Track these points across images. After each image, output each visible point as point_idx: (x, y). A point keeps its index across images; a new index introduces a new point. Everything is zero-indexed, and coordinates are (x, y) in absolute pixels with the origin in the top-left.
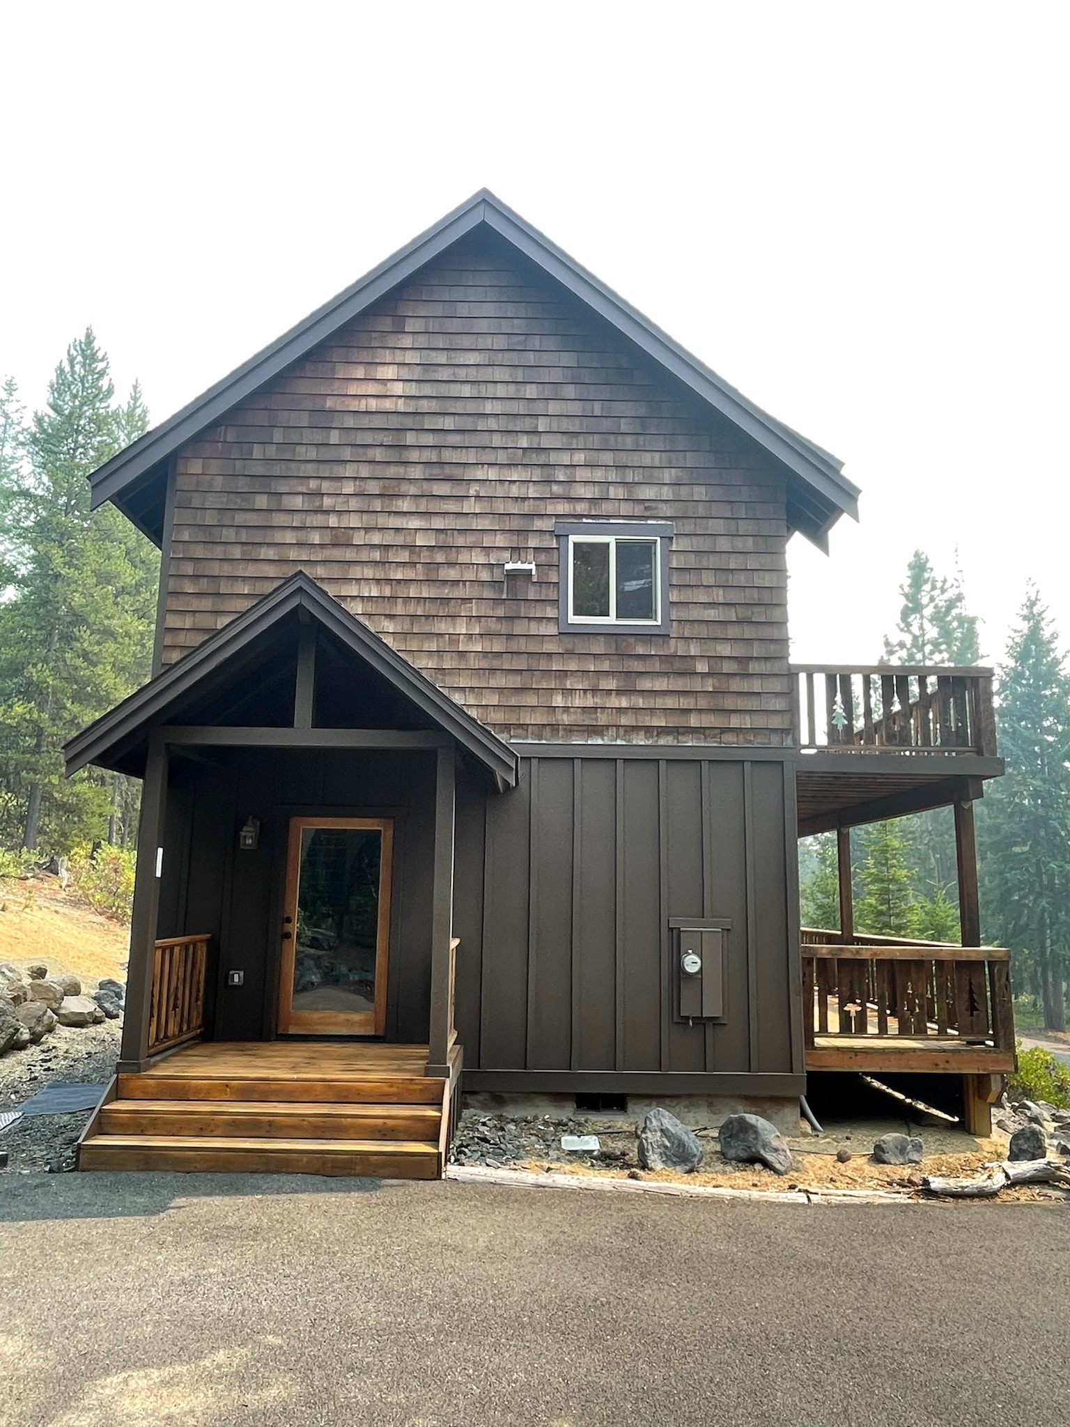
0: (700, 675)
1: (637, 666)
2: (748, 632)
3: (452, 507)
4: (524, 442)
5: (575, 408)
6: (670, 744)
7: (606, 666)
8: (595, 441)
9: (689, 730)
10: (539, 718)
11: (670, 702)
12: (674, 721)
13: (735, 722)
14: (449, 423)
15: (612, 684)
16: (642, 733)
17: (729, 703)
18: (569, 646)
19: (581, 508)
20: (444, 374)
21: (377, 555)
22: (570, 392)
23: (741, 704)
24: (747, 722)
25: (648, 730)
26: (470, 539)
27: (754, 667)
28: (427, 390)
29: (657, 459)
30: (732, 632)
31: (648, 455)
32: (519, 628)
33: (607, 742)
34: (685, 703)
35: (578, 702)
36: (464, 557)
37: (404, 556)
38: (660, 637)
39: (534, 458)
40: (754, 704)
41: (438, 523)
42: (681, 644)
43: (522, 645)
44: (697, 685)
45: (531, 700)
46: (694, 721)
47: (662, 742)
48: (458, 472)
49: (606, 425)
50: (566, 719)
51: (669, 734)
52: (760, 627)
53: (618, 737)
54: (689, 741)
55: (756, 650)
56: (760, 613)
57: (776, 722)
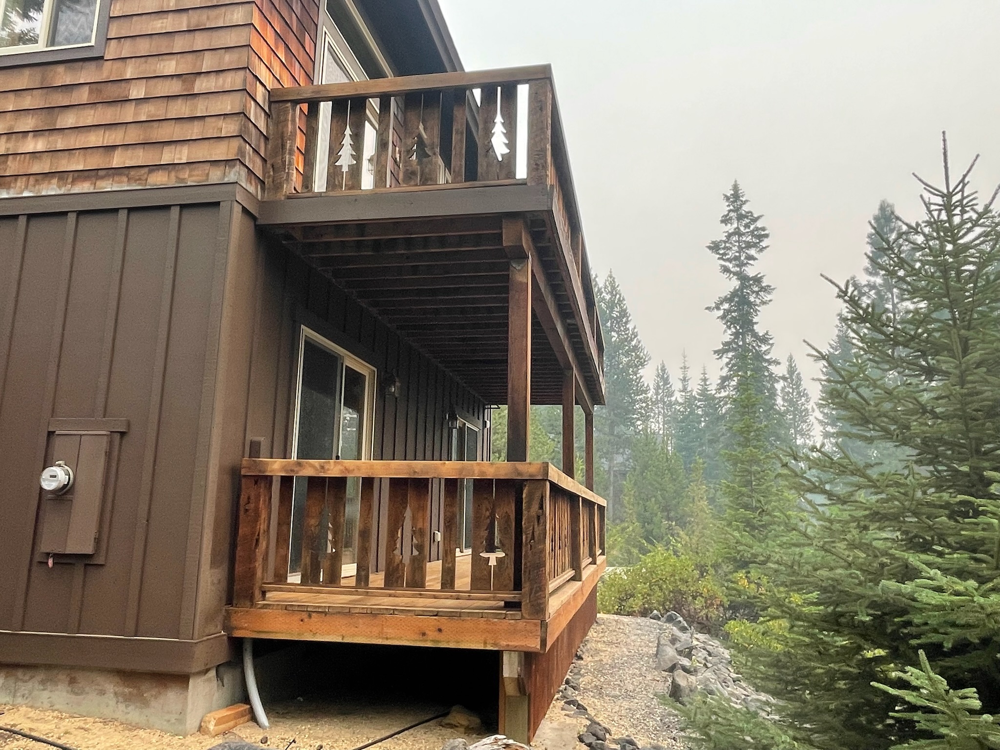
0: (134, 103)
1: (61, 99)
2: (200, 41)
6: (85, 191)
7: (27, 102)
9: (111, 172)
11: (94, 139)
12: (94, 162)
13: (168, 156)
15: (28, 123)
16: (55, 181)
17: (164, 132)
23: (179, 132)
24: (182, 155)
25: (61, 175)
27: (201, 85)
30: (180, 44)
33: (12, 195)
34: (111, 138)
38: (91, 59)
40: (194, 131)
42: (119, 66)
44: (128, 114)
46: (118, 160)
47: (77, 189)
51: (86, 179)
52: (215, 34)
53: (26, 188)
54: (107, 185)
55: (208, 63)
56: (216, 18)
57: (221, 152)
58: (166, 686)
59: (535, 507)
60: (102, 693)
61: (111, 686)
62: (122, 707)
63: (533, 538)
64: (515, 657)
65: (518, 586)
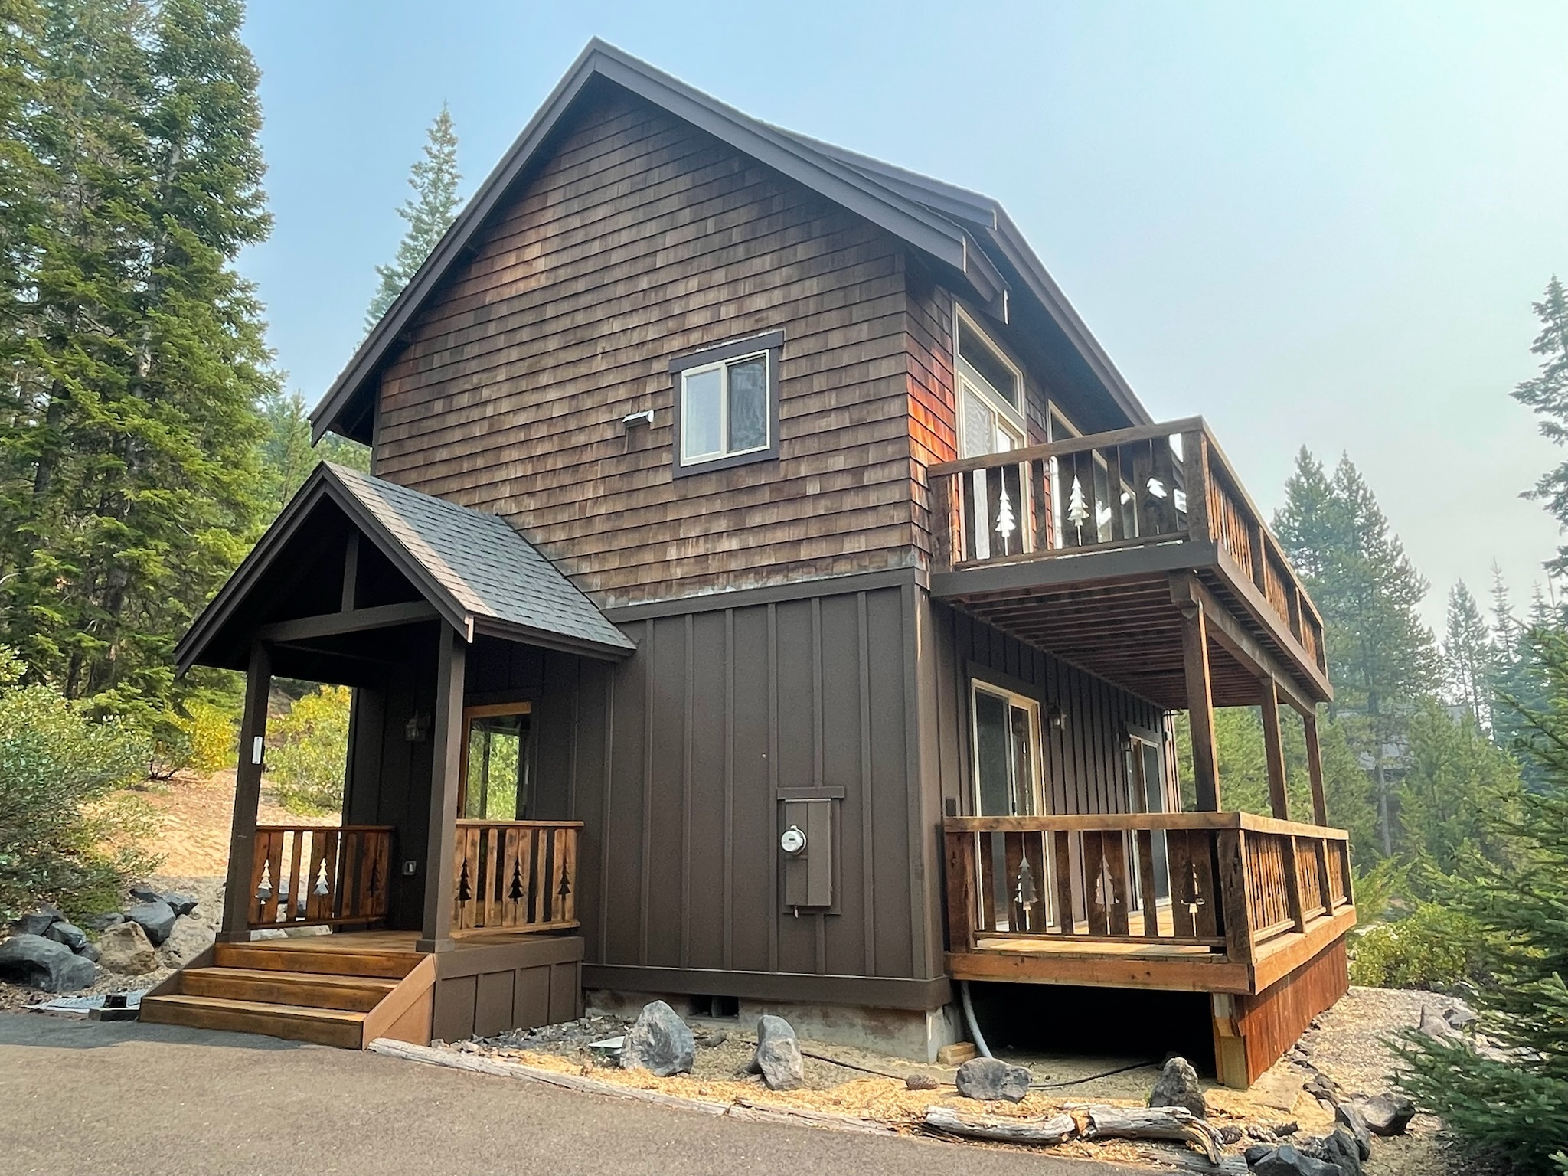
0: (811, 499)
1: (747, 501)
2: (863, 436)
3: (583, 370)
4: (644, 283)
5: (690, 232)
6: (780, 583)
7: (718, 506)
8: (707, 262)
9: (799, 564)
10: (655, 575)
11: (780, 535)
12: (783, 557)
13: (849, 546)
14: (581, 286)
15: (721, 525)
16: (752, 575)
17: (843, 524)
18: (683, 492)
19: (695, 338)
20: (579, 237)
21: (522, 436)
22: (686, 216)
23: (855, 523)
24: (859, 544)
25: (757, 570)
26: (597, 398)
27: (869, 477)
28: (565, 257)
29: (767, 262)
30: (845, 440)
31: (757, 261)
32: (639, 481)
33: (717, 592)
34: (795, 533)
35: (691, 551)
36: (592, 419)
37: (542, 431)
38: (770, 461)
39: (653, 298)
40: (869, 521)
41: (571, 390)
42: (793, 464)
43: (640, 500)
44: (808, 509)
45: (649, 557)
46: (804, 553)
47: (771, 583)
48: (588, 334)
49: (716, 241)
50: (678, 572)
51: (778, 572)
52: (877, 427)
53: (728, 584)
54: (799, 577)
55: (872, 456)
56: (876, 411)
57: (894, 539)
58: (906, 1020)
59: (1231, 855)
60: (853, 1026)
61: (859, 1020)
62: (871, 1037)
63: (1232, 886)
64: (1225, 999)
65: (1221, 932)
